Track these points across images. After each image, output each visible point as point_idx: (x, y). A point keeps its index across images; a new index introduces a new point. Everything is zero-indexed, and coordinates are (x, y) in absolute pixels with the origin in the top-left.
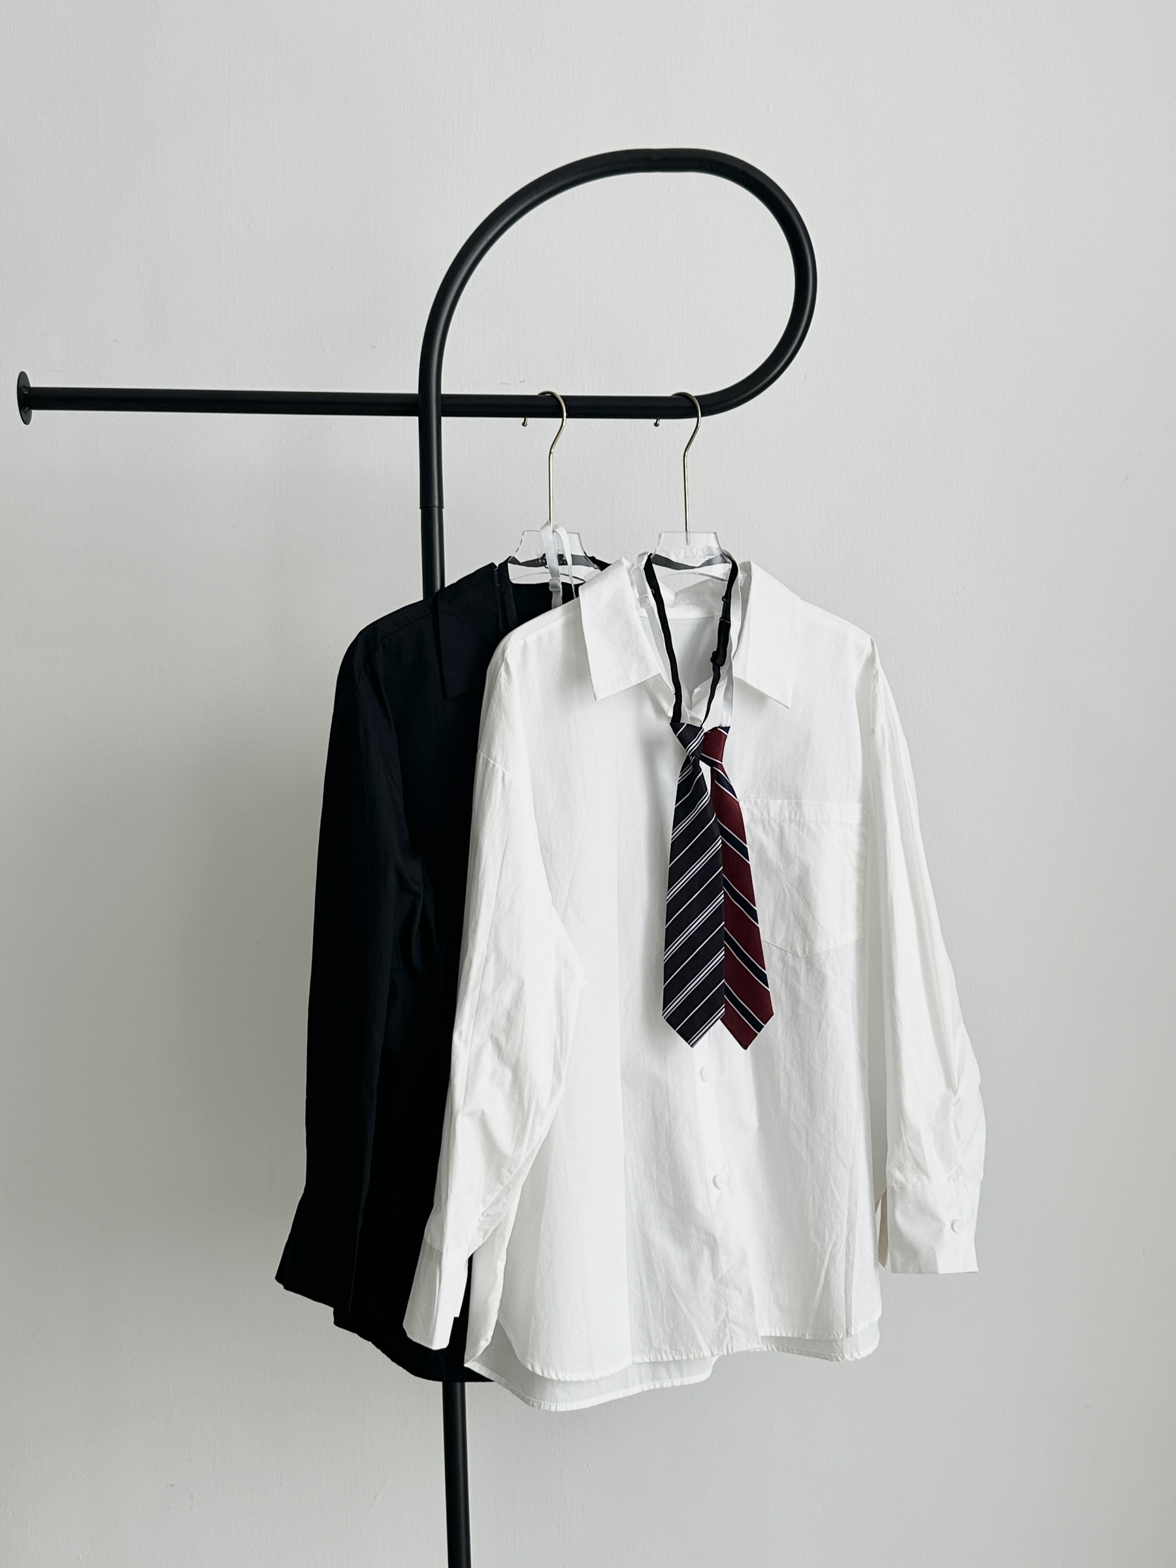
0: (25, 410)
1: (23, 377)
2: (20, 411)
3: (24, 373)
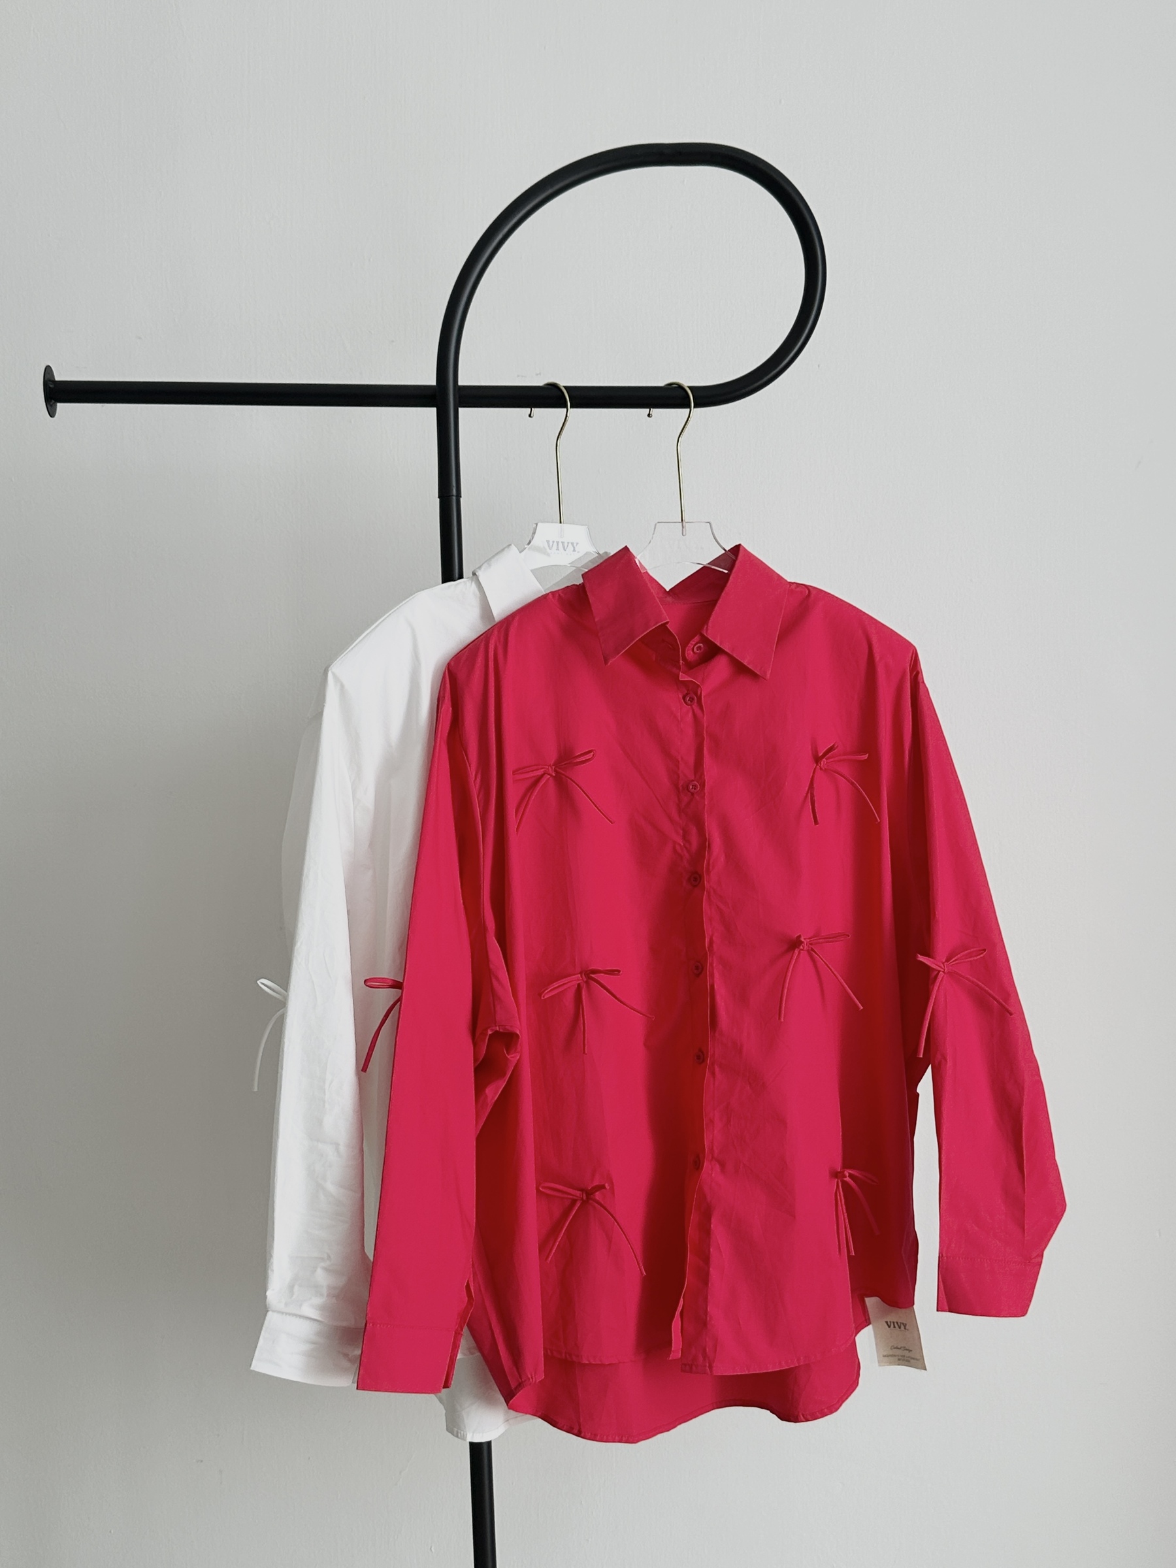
0: (51, 404)
1: (48, 370)
2: (46, 405)
3: (49, 366)
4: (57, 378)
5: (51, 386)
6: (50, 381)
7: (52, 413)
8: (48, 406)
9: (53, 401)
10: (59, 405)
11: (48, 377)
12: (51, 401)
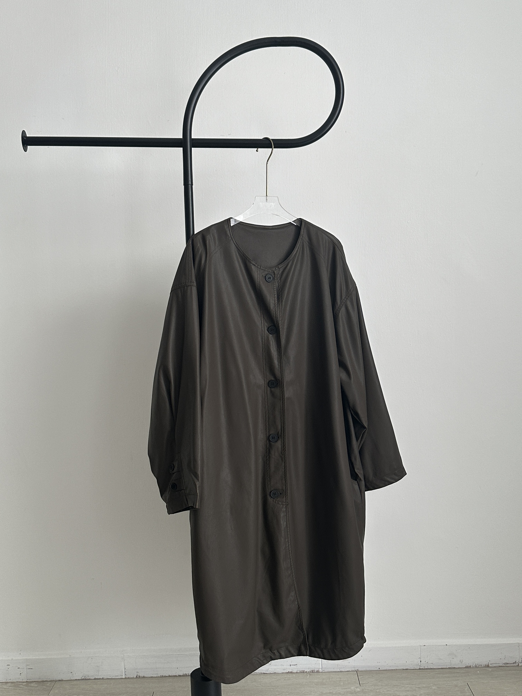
0: (25, 146)
1: (24, 132)
2: (23, 147)
3: (24, 130)
4: (28, 136)
5: (25, 139)
6: (24, 136)
7: (25, 150)
8: (24, 148)
9: (26, 145)
10: (28, 147)
11: (24, 135)
12: (25, 144)
